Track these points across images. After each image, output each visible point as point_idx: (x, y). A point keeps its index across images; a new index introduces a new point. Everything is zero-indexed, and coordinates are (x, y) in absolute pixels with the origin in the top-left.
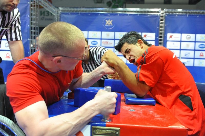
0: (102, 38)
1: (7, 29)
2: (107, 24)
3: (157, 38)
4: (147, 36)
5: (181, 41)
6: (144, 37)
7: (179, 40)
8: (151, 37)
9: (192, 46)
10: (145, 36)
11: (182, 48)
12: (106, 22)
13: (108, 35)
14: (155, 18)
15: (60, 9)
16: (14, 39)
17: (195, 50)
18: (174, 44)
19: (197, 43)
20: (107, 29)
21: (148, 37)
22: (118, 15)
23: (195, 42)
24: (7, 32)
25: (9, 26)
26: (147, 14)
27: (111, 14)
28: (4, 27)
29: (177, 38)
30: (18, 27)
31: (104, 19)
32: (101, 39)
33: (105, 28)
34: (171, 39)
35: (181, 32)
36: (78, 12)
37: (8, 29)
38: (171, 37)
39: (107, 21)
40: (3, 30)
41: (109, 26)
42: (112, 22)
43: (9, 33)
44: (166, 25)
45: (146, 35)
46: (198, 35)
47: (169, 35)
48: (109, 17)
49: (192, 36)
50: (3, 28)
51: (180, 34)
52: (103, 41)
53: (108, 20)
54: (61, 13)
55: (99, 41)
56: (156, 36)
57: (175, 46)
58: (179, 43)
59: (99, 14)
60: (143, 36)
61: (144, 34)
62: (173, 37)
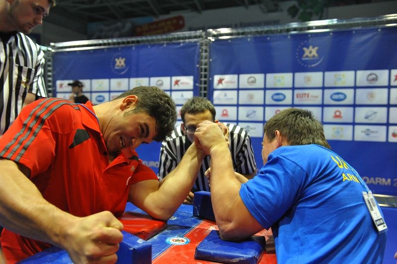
0: (111, 89)
2: (118, 66)
3: (197, 84)
4: (179, 83)
5: (238, 89)
6: (175, 85)
7: (236, 87)
8: (187, 84)
9: (258, 97)
10: (177, 82)
11: (240, 103)
12: (115, 62)
13: (119, 84)
14: (193, 49)
17: (264, 106)
18: (225, 95)
19: (267, 92)
20: (117, 73)
21: (182, 83)
22: (133, 48)
23: (265, 89)
27: (122, 48)
29: (231, 82)
31: (113, 58)
32: (110, 92)
33: (115, 72)
34: (220, 86)
35: (238, 72)
38: (220, 81)
39: (117, 60)
41: (120, 69)
42: (125, 62)
44: (211, 60)
45: (179, 81)
46: (269, 76)
47: (217, 78)
48: (120, 53)
49: (259, 78)
51: (236, 76)
53: (118, 59)
56: (195, 82)
57: (227, 99)
58: (235, 92)
59: (106, 50)
60: (173, 83)
61: (174, 79)
62: (223, 82)
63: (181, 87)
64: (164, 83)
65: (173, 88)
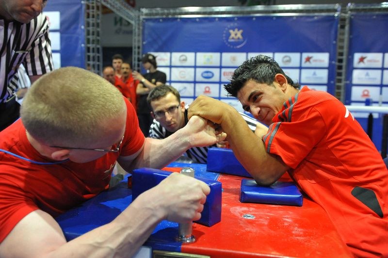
0: (223, 65)
1: (24, 54)
2: (233, 38)
3: (333, 62)
4: (311, 60)
5: (383, 69)
6: (306, 62)
7: (380, 66)
8: (321, 61)
10: (308, 59)
11: (385, 83)
12: (230, 34)
13: (234, 59)
14: (329, 23)
15: (142, 12)
16: (39, 72)
18: (367, 74)
20: (232, 47)
21: (315, 61)
22: (254, 19)
24: (25, 59)
25: (29, 48)
26: (311, 14)
27: (239, 18)
28: (19, 50)
29: (375, 61)
30: (46, 48)
31: (226, 29)
32: (221, 67)
33: (229, 45)
34: (362, 65)
35: (383, 51)
36: (176, 16)
37: (27, 52)
38: (362, 60)
39: (231, 31)
40: (16, 55)
41: (235, 42)
42: (242, 34)
43: (29, 60)
44: (351, 36)
47: (357, 56)
48: (236, 24)
50: (17, 52)
51: (381, 55)
52: (223, 70)
53: (234, 30)
54: (144, 19)
55: (216, 72)
56: (331, 59)
57: (370, 79)
58: (379, 72)
59: (217, 20)
60: (304, 60)
61: (305, 55)
62: (365, 61)
63: (313, 64)
64: (293, 60)
65: (304, 65)
